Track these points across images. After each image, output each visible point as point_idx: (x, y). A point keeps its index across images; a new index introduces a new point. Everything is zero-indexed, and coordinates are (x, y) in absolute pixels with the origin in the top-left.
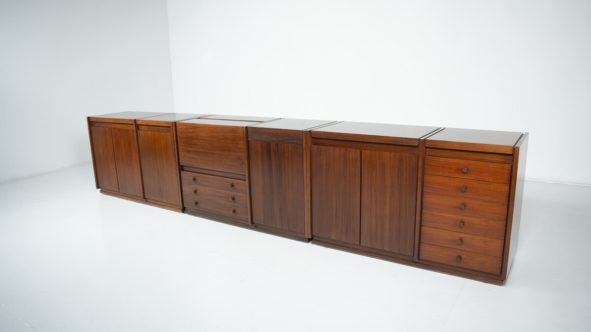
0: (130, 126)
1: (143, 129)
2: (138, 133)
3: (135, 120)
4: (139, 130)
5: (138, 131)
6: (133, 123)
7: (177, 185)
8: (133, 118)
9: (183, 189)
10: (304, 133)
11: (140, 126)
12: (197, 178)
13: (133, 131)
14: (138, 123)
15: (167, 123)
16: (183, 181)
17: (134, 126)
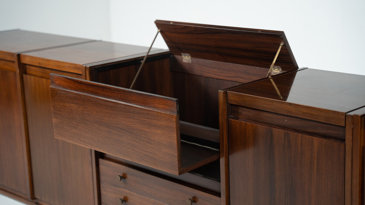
0: (11, 64)
1: (33, 73)
2: (25, 79)
3: (19, 56)
4: (26, 73)
5: (24, 76)
6: (15, 59)
7: (91, 183)
8: (16, 51)
9: (103, 192)
10: (349, 120)
11: (27, 67)
12: (129, 177)
13: (15, 73)
14: (25, 61)
15: (76, 66)
16: (102, 178)
17: (16, 66)
